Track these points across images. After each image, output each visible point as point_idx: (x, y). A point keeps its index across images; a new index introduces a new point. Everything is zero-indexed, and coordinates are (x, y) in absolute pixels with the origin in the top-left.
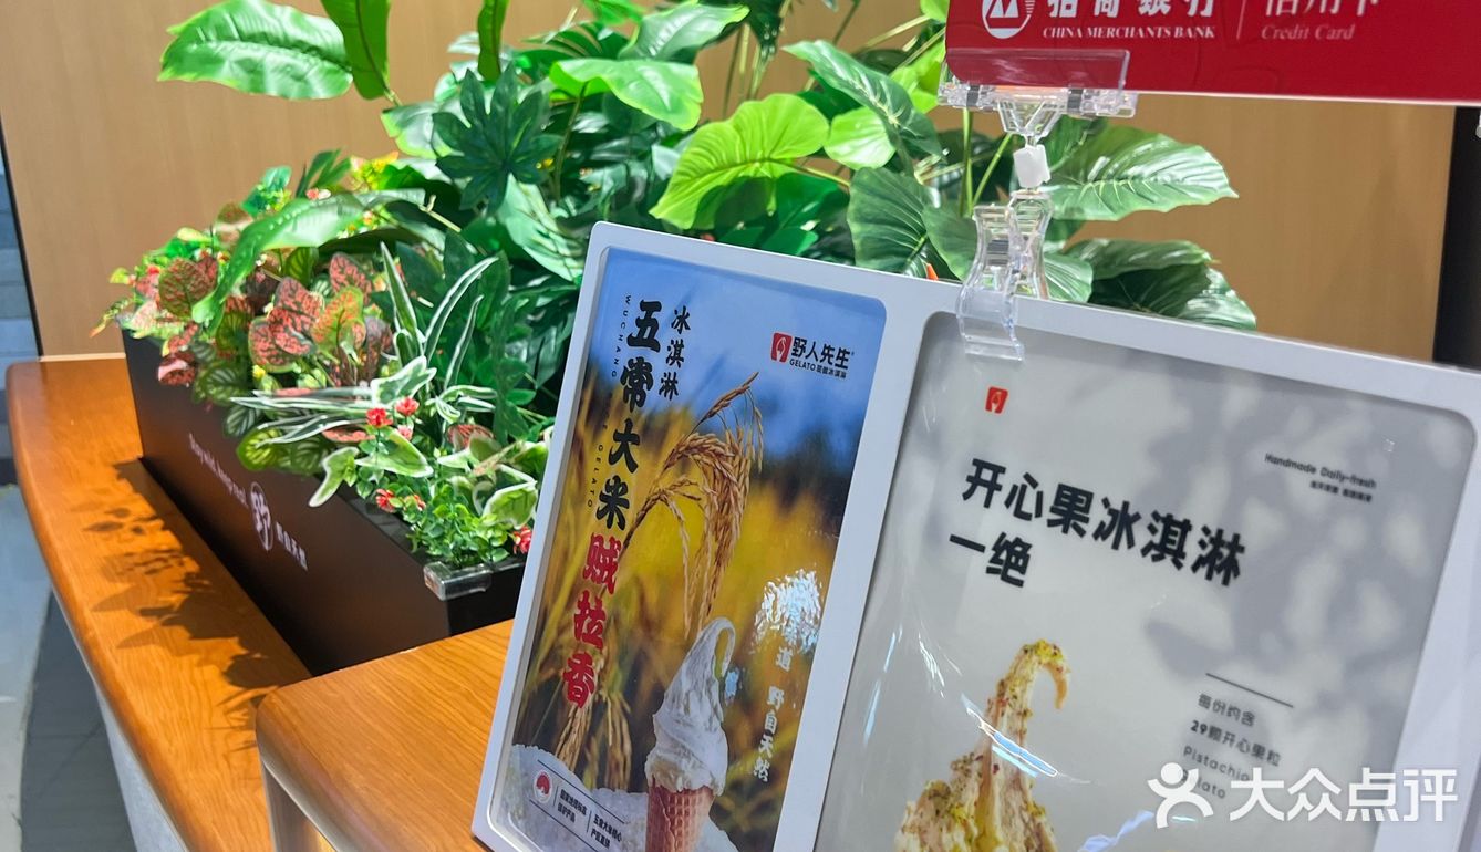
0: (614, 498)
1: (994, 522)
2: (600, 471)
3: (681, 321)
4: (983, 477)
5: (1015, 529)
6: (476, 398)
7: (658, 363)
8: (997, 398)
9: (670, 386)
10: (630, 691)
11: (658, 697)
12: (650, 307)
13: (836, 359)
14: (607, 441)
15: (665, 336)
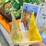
0: (25, 15)
1: (44, 17)
2: (24, 14)
3: (28, 7)
4: (43, 15)
5: (45, 17)
6: (15, 9)
7: (27, 9)
8: (44, 11)
9: (28, 10)
10: (26, 23)
11: (27, 23)
12: (27, 7)
13: (36, 9)
14: (25, 13)
15: (27, 8)
